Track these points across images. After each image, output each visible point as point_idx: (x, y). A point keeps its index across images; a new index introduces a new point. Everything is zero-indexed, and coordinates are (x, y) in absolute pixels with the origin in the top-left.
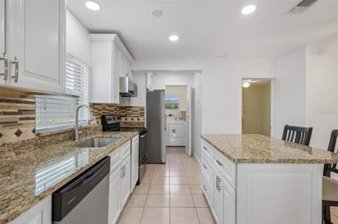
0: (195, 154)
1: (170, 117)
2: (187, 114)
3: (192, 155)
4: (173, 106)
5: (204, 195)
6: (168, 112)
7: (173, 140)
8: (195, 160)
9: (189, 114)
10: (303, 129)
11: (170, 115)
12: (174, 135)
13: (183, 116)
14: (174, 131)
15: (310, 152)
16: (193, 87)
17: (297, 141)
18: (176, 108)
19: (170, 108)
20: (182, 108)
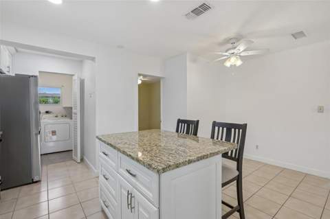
0: (85, 158)
1: (47, 115)
2: (74, 111)
3: (82, 160)
4: (51, 100)
5: (103, 211)
6: (43, 108)
7: (51, 144)
8: (87, 167)
9: (77, 110)
10: (192, 122)
11: (47, 112)
12: (54, 138)
13: (68, 113)
14: (54, 133)
15: (198, 141)
16: (82, 78)
17: (188, 133)
18: (56, 102)
19: (46, 102)
20: (65, 103)
